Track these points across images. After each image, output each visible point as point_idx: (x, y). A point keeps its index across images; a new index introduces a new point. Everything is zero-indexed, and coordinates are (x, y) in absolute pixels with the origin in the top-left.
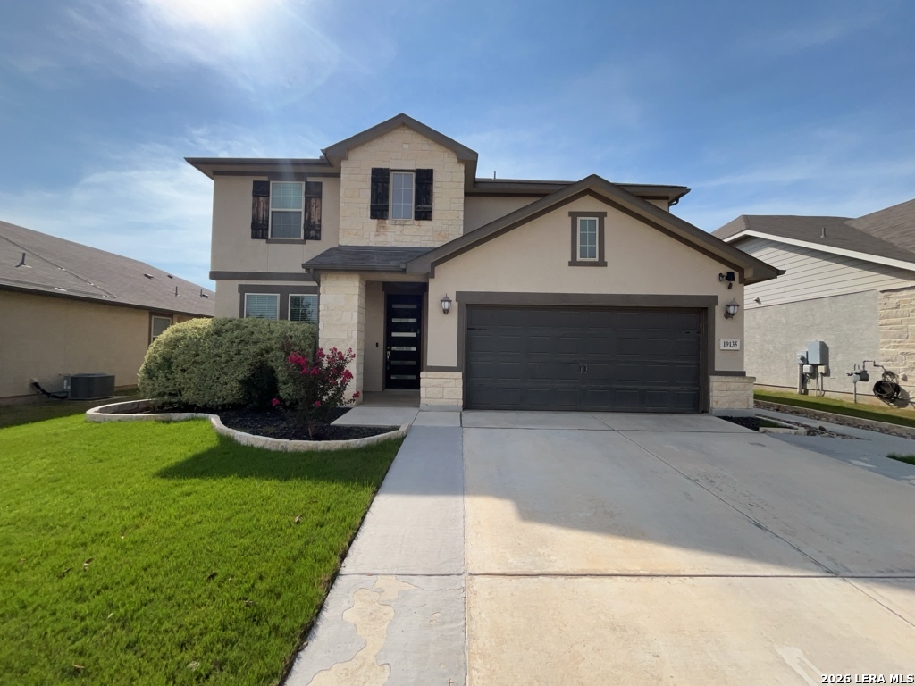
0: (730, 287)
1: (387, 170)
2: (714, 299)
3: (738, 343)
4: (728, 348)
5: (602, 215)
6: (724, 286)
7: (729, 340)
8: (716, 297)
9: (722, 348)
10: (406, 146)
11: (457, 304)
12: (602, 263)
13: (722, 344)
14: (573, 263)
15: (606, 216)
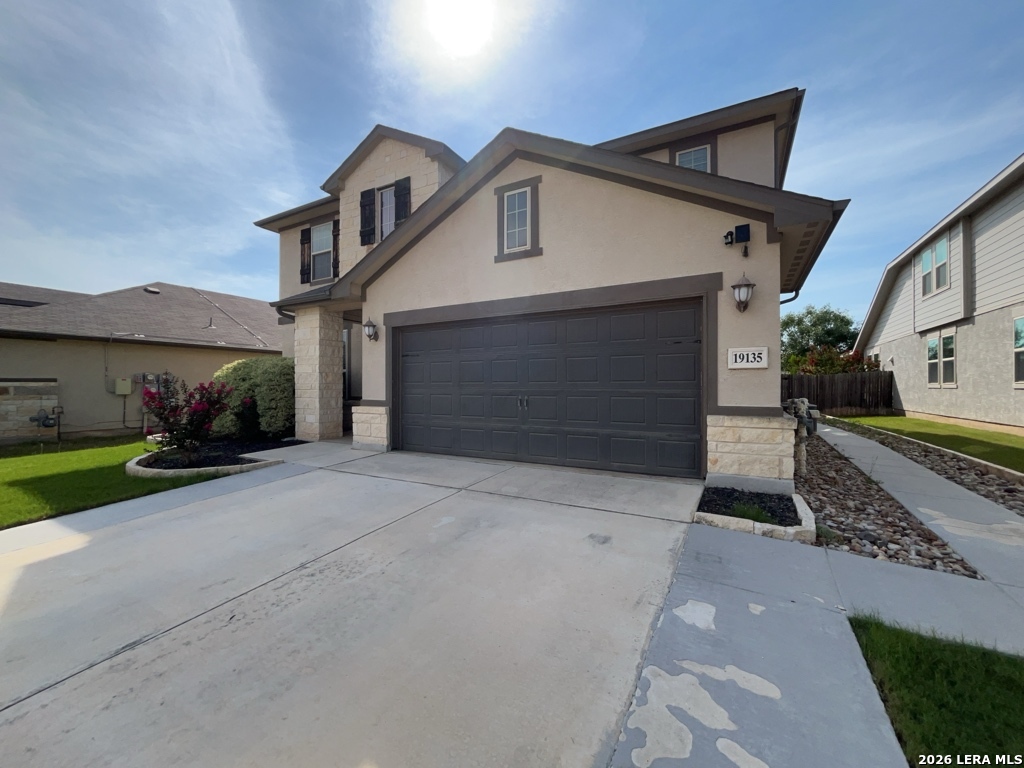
0: (746, 254)
1: (373, 190)
2: (716, 280)
3: (764, 356)
4: (744, 365)
5: (534, 183)
6: (735, 252)
7: (744, 351)
8: (720, 275)
9: (732, 365)
10: (387, 159)
11: (384, 328)
12: (536, 251)
13: (731, 358)
14: (501, 258)
15: (541, 181)
